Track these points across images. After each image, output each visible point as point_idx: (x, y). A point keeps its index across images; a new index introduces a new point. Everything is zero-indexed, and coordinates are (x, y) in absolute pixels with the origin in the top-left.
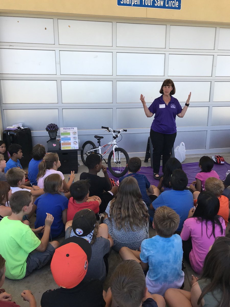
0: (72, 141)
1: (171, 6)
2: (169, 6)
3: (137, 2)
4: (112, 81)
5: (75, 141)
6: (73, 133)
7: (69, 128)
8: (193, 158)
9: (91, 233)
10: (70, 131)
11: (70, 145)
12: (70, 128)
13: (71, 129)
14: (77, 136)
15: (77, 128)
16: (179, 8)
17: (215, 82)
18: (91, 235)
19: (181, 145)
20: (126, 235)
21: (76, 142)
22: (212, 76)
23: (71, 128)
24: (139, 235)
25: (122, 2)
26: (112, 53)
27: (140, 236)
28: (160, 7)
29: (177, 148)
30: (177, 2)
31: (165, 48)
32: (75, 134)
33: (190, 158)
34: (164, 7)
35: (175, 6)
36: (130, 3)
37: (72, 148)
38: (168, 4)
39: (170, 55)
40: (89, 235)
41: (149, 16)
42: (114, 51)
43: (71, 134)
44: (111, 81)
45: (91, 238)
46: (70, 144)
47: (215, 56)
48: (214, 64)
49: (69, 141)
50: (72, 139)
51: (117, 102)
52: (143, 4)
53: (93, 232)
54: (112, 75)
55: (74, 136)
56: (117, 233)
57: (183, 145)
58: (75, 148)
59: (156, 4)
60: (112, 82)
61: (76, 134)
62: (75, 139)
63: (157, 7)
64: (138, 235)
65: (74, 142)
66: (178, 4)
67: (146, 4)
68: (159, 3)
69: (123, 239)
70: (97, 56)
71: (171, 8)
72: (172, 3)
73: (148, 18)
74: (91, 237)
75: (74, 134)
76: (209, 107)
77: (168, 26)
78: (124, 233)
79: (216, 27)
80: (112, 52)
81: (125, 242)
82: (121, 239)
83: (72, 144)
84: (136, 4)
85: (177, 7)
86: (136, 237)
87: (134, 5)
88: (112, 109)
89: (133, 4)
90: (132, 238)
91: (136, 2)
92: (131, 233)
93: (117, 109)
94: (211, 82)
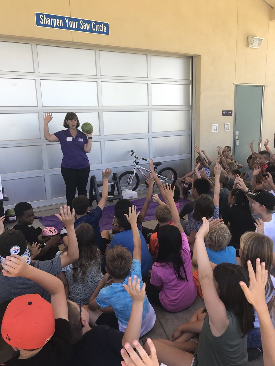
1: (98, 30)
2: (96, 30)
3: (60, 24)
9: (27, 250)
16: (107, 33)
17: (152, 112)
18: (28, 252)
22: (148, 106)
25: (42, 22)
28: (86, 31)
30: (105, 26)
31: (96, 75)
34: (91, 31)
35: (103, 31)
36: (52, 24)
38: (95, 27)
39: (102, 83)
40: (25, 252)
41: (75, 40)
42: (38, 79)
45: (30, 255)
47: (149, 84)
48: (149, 93)
52: (67, 26)
53: (28, 248)
54: (38, 106)
59: (82, 27)
63: (83, 30)
66: (105, 29)
67: (71, 27)
68: (85, 26)
70: (16, 84)
71: (99, 32)
72: (99, 27)
73: (74, 42)
74: (28, 254)
76: (149, 138)
77: (97, 52)
79: (147, 55)
80: (35, 79)
84: (59, 25)
85: (105, 31)
87: (57, 27)
89: (56, 25)
91: (58, 24)
94: (148, 111)
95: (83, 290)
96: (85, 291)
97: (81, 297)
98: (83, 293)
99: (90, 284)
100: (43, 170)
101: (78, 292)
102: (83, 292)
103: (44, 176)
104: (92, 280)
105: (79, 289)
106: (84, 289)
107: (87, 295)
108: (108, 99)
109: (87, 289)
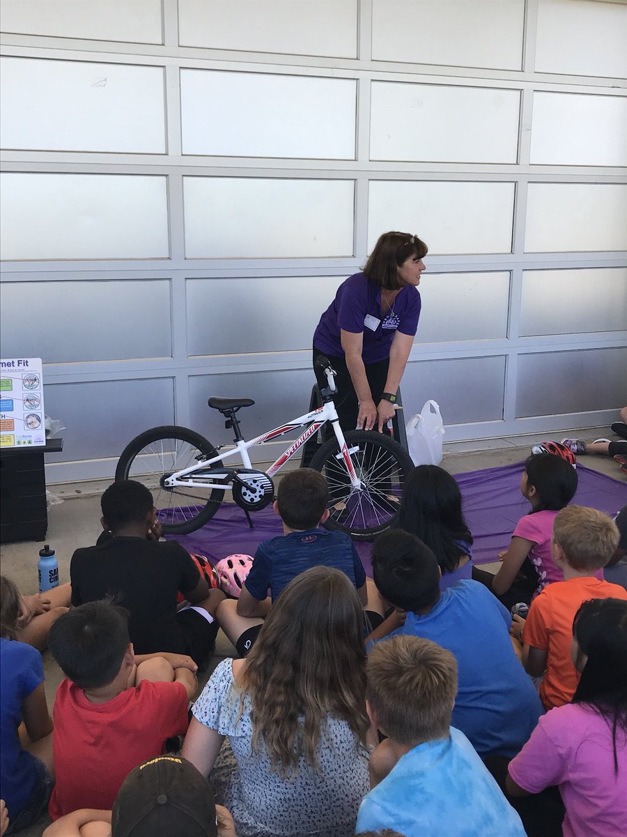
0: (18, 413)
4: (166, 176)
5: (33, 412)
6: (24, 380)
7: (6, 361)
8: (464, 455)
10: (10, 375)
11: (12, 429)
12: (10, 361)
13: (16, 364)
14: (39, 392)
15: (39, 360)
17: (529, 184)
19: (426, 408)
20: (299, 803)
21: (34, 419)
22: (517, 164)
23: (16, 361)
24: (347, 795)
26: (162, 69)
27: (354, 800)
29: (414, 421)
31: (357, 59)
32: (31, 387)
33: (454, 457)
37: (19, 443)
39: (373, 83)
43: (17, 384)
44: (161, 177)
46: (10, 425)
47: (525, 92)
48: (524, 122)
49: (8, 415)
50: (18, 405)
51: (187, 257)
54: (166, 154)
55: (28, 393)
56: (264, 799)
57: (433, 410)
58: (30, 442)
60: (164, 178)
61: (36, 383)
62: (33, 407)
64: (343, 796)
65: (28, 417)
69: (288, 819)
70: (106, 80)
75: (27, 383)
76: (510, 271)
78: (288, 796)
80: (164, 67)
81: (298, 830)
82: (282, 818)
83: (19, 425)
86: (338, 803)
88: (168, 282)
90: (324, 812)
92: (317, 791)
93: (188, 281)
94: (516, 183)
95: (281, 809)
96: (286, 814)
97: (271, 831)
98: (278, 818)
99: (310, 792)
100: (170, 358)
101: (263, 810)
102: (281, 815)
103: (173, 378)
104: (318, 780)
105: (268, 801)
106: (286, 805)
107: (291, 827)
108: (389, 136)
109: (297, 808)
